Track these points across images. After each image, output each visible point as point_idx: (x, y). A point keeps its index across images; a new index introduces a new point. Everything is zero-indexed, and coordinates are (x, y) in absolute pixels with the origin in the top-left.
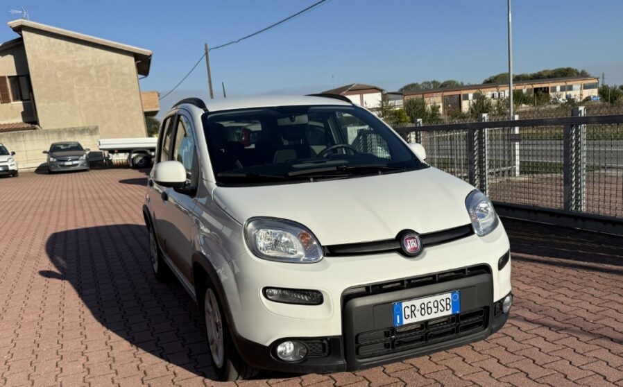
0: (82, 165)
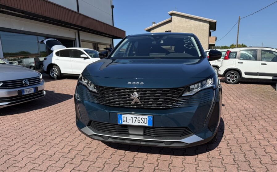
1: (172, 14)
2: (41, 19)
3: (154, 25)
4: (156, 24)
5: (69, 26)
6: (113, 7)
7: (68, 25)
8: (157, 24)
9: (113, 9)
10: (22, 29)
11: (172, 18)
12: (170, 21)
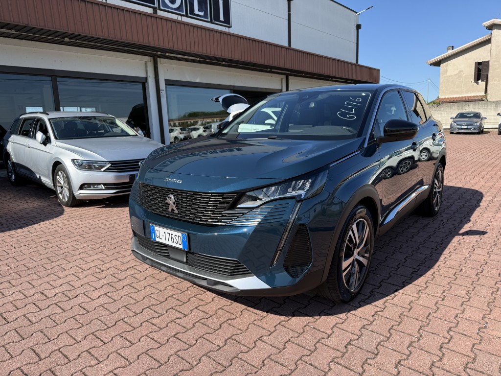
0: (474, 129)
1: (491, 27)
2: (224, 63)
3: (450, 52)
4: (454, 50)
5: (269, 70)
6: (358, 27)
7: (267, 68)
8: (456, 50)
9: (360, 30)
10: (198, 81)
11: (493, 35)
12: (488, 41)
